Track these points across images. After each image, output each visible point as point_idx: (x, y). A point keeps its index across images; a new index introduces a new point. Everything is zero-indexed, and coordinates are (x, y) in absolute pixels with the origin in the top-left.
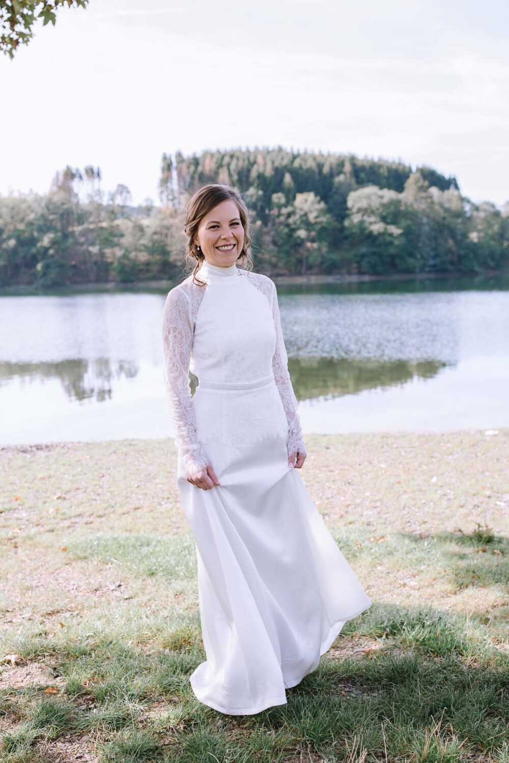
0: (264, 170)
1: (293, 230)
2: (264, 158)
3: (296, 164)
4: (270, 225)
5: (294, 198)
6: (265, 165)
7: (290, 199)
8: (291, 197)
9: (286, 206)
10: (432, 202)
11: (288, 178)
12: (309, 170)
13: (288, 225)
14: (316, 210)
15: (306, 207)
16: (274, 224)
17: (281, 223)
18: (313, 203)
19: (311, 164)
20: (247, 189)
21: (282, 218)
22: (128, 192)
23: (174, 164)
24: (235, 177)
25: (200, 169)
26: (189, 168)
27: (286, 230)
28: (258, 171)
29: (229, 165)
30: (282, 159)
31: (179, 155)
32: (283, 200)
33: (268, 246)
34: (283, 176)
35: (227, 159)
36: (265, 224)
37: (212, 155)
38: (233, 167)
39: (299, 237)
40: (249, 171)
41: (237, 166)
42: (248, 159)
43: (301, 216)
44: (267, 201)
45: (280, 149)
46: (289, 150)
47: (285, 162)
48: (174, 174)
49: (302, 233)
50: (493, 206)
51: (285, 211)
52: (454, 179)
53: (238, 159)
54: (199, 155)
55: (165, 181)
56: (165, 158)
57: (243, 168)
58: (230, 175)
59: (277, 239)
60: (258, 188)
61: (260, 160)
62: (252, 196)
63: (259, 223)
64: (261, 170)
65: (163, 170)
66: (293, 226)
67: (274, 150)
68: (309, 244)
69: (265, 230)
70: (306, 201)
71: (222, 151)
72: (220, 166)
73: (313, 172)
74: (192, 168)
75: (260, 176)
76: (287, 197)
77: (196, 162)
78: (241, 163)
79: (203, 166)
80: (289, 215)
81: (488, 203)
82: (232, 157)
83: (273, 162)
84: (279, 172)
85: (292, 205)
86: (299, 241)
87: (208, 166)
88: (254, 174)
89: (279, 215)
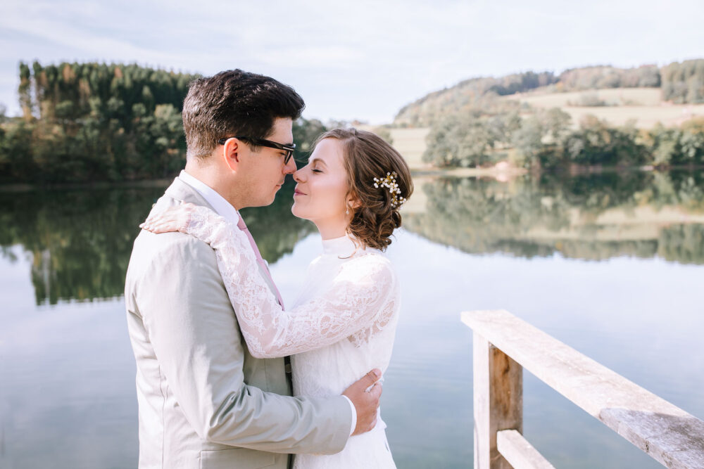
0: (124, 82)
1: (154, 138)
2: (122, 73)
3: (153, 78)
4: (132, 132)
5: (154, 109)
6: (124, 78)
7: (150, 110)
8: (151, 108)
9: (147, 115)
11: (146, 91)
12: (165, 85)
13: (149, 133)
14: (175, 120)
15: (166, 117)
16: (135, 132)
17: (142, 131)
18: (172, 114)
19: (166, 79)
20: (108, 99)
21: (143, 127)
23: (32, 72)
24: (96, 87)
25: (60, 77)
26: (48, 76)
27: (147, 138)
28: (118, 83)
29: (88, 76)
30: (139, 74)
31: (36, 64)
32: (143, 110)
33: (132, 152)
34: (141, 89)
35: (86, 71)
36: (127, 131)
37: (71, 66)
38: (92, 78)
39: (160, 145)
40: (109, 82)
41: (97, 76)
42: (107, 71)
43: (162, 126)
44: (128, 107)
45: (136, 66)
46: (143, 66)
47: (143, 75)
48: (33, 81)
49: (162, 141)
50: (320, 122)
51: (146, 120)
53: (96, 70)
54: (57, 64)
55: (24, 88)
56: (23, 67)
57: (102, 79)
58: (91, 85)
59: (139, 145)
60: (119, 98)
61: (118, 72)
62: (113, 105)
63: (121, 131)
64: (121, 82)
65: (22, 77)
66: (154, 134)
67: (129, 66)
68: (170, 151)
69: (128, 137)
70: (165, 112)
71: (80, 63)
72: (80, 76)
73: (168, 86)
74: (52, 77)
75: (121, 88)
76: (146, 107)
77: (54, 71)
78: (100, 75)
79: (63, 75)
80: (150, 124)
81: (316, 120)
82: (91, 67)
83: (131, 75)
84: (138, 85)
85: (153, 115)
86: (161, 148)
87: (68, 75)
88: (114, 84)
89: (140, 124)
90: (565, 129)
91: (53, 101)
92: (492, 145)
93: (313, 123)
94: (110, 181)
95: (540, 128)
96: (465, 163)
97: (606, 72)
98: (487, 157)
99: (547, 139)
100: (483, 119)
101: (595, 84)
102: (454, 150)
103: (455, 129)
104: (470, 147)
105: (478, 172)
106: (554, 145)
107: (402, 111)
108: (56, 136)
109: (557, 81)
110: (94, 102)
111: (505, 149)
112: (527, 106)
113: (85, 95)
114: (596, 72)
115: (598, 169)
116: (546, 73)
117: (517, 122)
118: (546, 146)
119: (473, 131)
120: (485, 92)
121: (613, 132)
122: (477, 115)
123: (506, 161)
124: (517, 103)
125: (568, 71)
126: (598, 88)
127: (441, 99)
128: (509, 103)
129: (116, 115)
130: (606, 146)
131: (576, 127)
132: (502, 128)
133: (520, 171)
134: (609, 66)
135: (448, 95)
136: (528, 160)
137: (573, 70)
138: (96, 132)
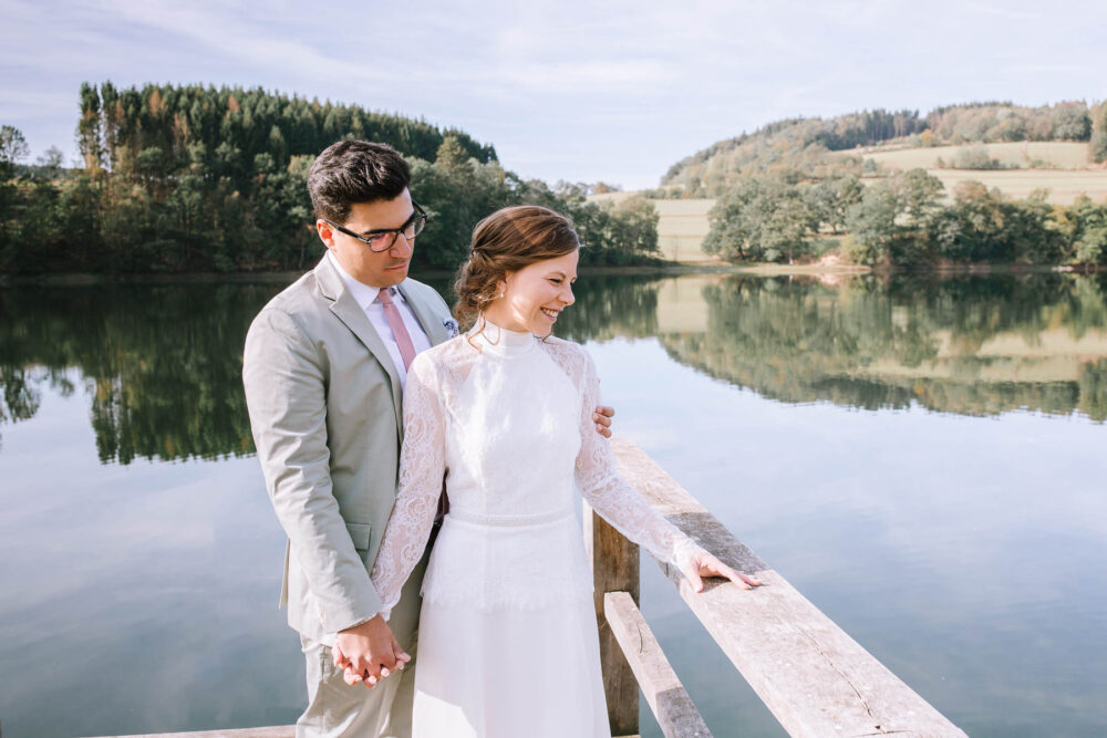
0: (242, 119)
1: (286, 207)
2: (240, 102)
3: (287, 112)
4: (252, 197)
5: (287, 162)
6: (242, 112)
7: (281, 162)
8: (282, 160)
9: (275, 172)
10: (472, 177)
11: (275, 132)
12: (305, 123)
13: (278, 199)
16: (257, 196)
17: (267, 196)
19: (306, 113)
20: (217, 145)
21: (270, 189)
22: (22, 139)
23: (102, 101)
24: (199, 126)
25: (144, 109)
26: (126, 108)
27: (276, 205)
28: (231, 119)
29: (187, 108)
30: (267, 106)
31: (109, 88)
32: (270, 164)
33: (251, 226)
34: (269, 130)
35: (183, 100)
36: (244, 195)
37: (161, 93)
38: (193, 111)
39: (296, 216)
40: (219, 119)
41: (200, 109)
42: (216, 100)
43: (297, 187)
44: (247, 158)
45: (261, 93)
46: (273, 94)
47: (271, 110)
48: (103, 114)
49: (298, 211)
50: (544, 185)
51: (272, 178)
52: (492, 149)
53: (200, 99)
54: (140, 88)
55: (87, 126)
56: (86, 91)
57: (208, 114)
58: (190, 122)
59: (263, 217)
60: (232, 143)
61: (233, 102)
62: (224, 155)
63: (236, 195)
64: (237, 117)
65: (85, 109)
66: (287, 201)
67: (250, 93)
69: (246, 203)
70: (304, 165)
71: (176, 87)
72: (174, 108)
73: (310, 126)
74: (131, 109)
75: (237, 127)
76: (275, 159)
77: (135, 99)
78: (206, 106)
79: (149, 107)
80: (280, 185)
81: (537, 182)
82: (191, 95)
83: (253, 110)
84: (263, 123)
85: (285, 171)
86: (296, 221)
87: (156, 105)
88: (226, 122)
89: (265, 184)
90: (932, 204)
91: (132, 146)
92: (815, 227)
93: (533, 186)
94: (218, 271)
95: (893, 201)
96: (771, 254)
97: (1002, 113)
98: (807, 245)
99: (903, 220)
100: (802, 186)
101: (983, 134)
102: (754, 234)
103: (757, 202)
104: (780, 230)
105: (792, 270)
106: (914, 228)
107: (675, 172)
108: (135, 199)
109: (924, 127)
110: (195, 149)
111: (836, 233)
112: (873, 166)
113: (182, 138)
114: (985, 113)
115: (983, 269)
116: (906, 114)
117: (856, 191)
118: (903, 229)
119: (785, 205)
120: (807, 144)
121: (1008, 210)
122: (793, 179)
123: (837, 254)
124: (856, 161)
125: (941, 111)
126: (986, 141)
127: (737, 152)
128: (844, 161)
129: (227, 169)
130: (999, 231)
131: (949, 202)
132: (831, 200)
133: (859, 270)
134: (1008, 105)
135: (748, 148)
136: (871, 252)
137: (949, 108)
138: (197, 195)
